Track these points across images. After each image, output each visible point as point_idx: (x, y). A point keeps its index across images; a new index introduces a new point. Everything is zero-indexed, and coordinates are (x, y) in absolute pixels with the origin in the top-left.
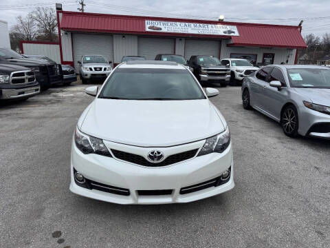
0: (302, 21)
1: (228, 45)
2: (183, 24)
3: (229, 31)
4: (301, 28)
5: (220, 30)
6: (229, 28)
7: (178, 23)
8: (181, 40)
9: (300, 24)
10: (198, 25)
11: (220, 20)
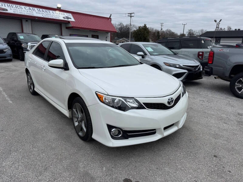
0: (111, 15)
1: (67, 28)
2: (28, 8)
3: (67, 17)
4: (111, 19)
5: (60, 16)
6: (66, 15)
7: (23, 7)
8: (27, 21)
9: (110, 17)
10: (41, 10)
11: (58, 8)
